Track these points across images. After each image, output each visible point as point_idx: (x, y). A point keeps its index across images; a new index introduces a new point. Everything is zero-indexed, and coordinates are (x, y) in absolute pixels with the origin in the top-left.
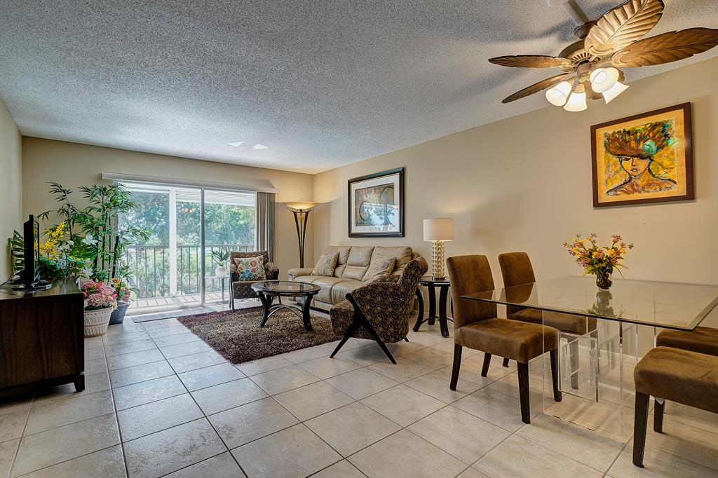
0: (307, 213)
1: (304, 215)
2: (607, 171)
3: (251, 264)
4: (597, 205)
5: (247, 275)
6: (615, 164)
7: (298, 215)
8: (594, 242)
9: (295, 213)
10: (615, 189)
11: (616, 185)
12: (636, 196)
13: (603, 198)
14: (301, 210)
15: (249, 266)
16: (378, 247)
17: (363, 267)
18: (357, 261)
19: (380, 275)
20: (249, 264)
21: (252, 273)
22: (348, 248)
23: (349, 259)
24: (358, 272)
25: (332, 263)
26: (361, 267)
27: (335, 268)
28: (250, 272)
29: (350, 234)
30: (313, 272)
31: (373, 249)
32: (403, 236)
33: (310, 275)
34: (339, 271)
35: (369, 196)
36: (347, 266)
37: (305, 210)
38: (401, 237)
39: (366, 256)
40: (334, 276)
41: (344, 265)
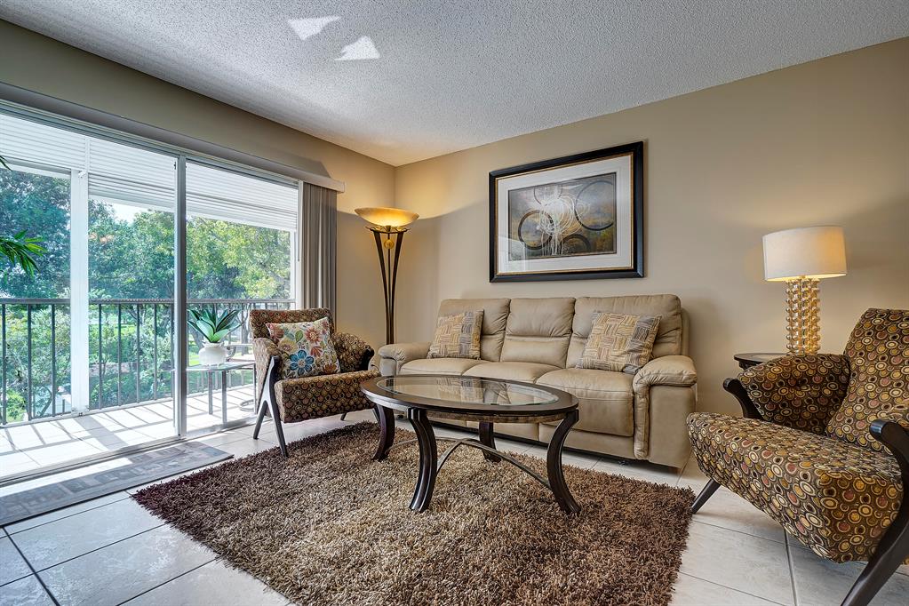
0: (401, 234)
1: (394, 237)
3: (309, 337)
5: (301, 362)
7: (383, 237)
9: (377, 233)
14: (389, 228)
15: (305, 341)
16: (588, 298)
17: (553, 339)
18: (534, 327)
19: (636, 355)
20: (305, 337)
21: (313, 356)
22: (505, 303)
23: (514, 324)
24: (547, 349)
25: (475, 330)
26: (550, 340)
27: (480, 342)
28: (309, 354)
29: (493, 276)
30: (433, 350)
31: (574, 303)
32: (643, 276)
33: (425, 358)
34: (490, 346)
35: (544, 202)
36: (506, 337)
37: (395, 228)
38: (639, 276)
39: (558, 317)
40: (482, 357)
41: (499, 336)
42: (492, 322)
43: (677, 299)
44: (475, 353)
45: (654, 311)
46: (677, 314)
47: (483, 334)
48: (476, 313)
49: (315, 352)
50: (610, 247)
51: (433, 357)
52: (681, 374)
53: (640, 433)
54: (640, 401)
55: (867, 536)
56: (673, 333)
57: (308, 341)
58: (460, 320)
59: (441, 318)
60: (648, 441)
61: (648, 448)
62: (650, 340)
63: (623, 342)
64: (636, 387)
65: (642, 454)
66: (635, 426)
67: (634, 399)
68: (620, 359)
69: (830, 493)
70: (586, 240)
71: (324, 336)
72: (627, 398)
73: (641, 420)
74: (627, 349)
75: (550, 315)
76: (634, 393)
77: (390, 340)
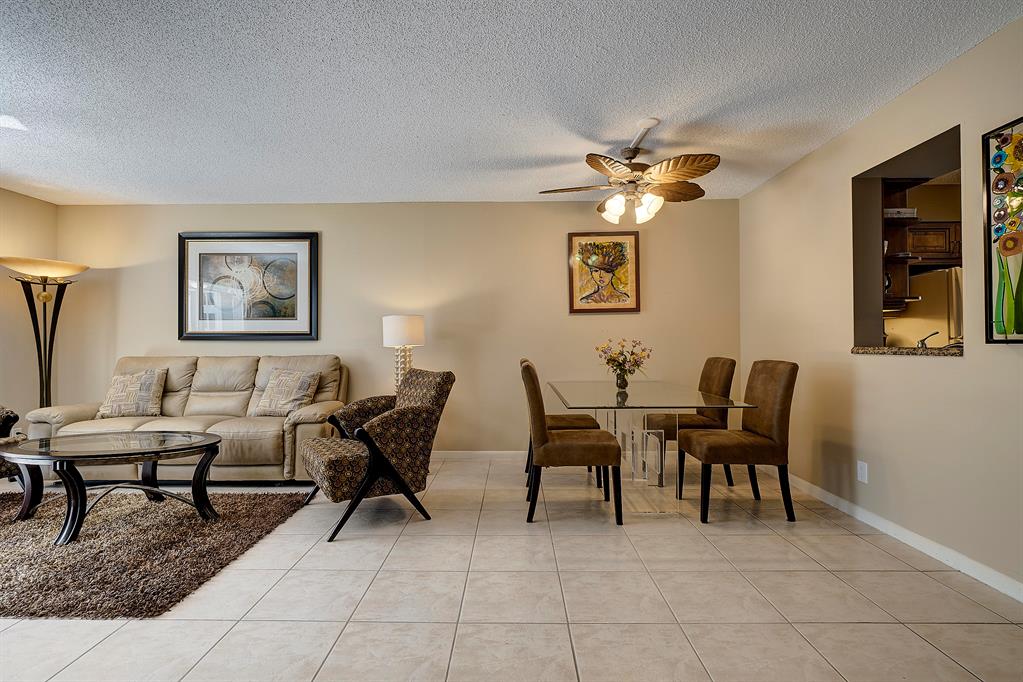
0: (62, 288)
1: (53, 290)
2: (581, 280)
4: (573, 311)
6: (586, 273)
7: (36, 289)
8: (623, 346)
9: (27, 286)
10: (587, 297)
11: (587, 294)
12: (603, 305)
13: (578, 305)
14: (44, 279)
16: (270, 357)
17: (238, 393)
18: (220, 382)
19: (298, 402)
22: (191, 361)
23: (199, 380)
24: (230, 402)
25: (156, 389)
26: (234, 393)
27: (162, 400)
29: (183, 335)
30: (103, 411)
31: (258, 361)
32: (317, 339)
33: (93, 419)
34: (173, 403)
35: (235, 269)
36: (192, 393)
37: (55, 279)
38: (313, 339)
39: (243, 373)
40: (162, 414)
41: (185, 392)
42: (176, 379)
43: (337, 358)
44: (155, 410)
45: (317, 368)
46: (335, 370)
47: (166, 391)
48: (159, 370)
50: (291, 314)
51: (103, 417)
52: (315, 414)
53: (287, 460)
54: (288, 437)
55: (351, 486)
56: (330, 385)
58: (139, 378)
59: (115, 377)
60: (293, 465)
61: (294, 470)
62: (311, 391)
63: (289, 393)
64: (286, 427)
65: (288, 475)
66: (284, 456)
67: (283, 435)
68: (286, 406)
69: (330, 468)
70: (273, 308)
72: (278, 437)
73: (288, 450)
74: (292, 398)
75: (235, 371)
76: (284, 431)
77: (46, 402)
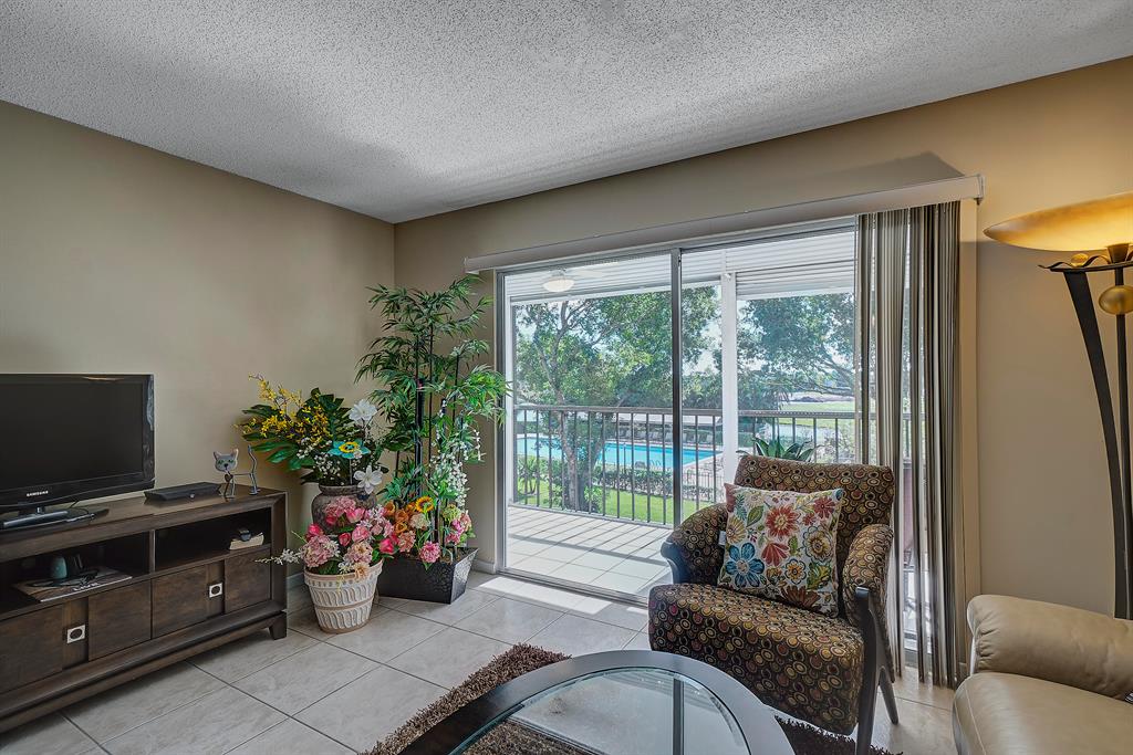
5: (743, 567)
15: (761, 528)
20: (764, 520)
21: (764, 560)
28: (758, 555)
49: (773, 554)
57: (767, 530)
71: (803, 528)
